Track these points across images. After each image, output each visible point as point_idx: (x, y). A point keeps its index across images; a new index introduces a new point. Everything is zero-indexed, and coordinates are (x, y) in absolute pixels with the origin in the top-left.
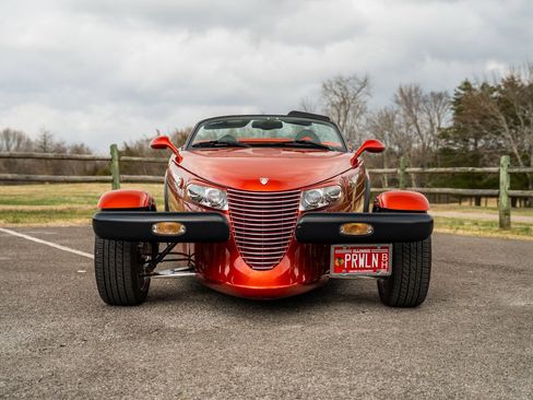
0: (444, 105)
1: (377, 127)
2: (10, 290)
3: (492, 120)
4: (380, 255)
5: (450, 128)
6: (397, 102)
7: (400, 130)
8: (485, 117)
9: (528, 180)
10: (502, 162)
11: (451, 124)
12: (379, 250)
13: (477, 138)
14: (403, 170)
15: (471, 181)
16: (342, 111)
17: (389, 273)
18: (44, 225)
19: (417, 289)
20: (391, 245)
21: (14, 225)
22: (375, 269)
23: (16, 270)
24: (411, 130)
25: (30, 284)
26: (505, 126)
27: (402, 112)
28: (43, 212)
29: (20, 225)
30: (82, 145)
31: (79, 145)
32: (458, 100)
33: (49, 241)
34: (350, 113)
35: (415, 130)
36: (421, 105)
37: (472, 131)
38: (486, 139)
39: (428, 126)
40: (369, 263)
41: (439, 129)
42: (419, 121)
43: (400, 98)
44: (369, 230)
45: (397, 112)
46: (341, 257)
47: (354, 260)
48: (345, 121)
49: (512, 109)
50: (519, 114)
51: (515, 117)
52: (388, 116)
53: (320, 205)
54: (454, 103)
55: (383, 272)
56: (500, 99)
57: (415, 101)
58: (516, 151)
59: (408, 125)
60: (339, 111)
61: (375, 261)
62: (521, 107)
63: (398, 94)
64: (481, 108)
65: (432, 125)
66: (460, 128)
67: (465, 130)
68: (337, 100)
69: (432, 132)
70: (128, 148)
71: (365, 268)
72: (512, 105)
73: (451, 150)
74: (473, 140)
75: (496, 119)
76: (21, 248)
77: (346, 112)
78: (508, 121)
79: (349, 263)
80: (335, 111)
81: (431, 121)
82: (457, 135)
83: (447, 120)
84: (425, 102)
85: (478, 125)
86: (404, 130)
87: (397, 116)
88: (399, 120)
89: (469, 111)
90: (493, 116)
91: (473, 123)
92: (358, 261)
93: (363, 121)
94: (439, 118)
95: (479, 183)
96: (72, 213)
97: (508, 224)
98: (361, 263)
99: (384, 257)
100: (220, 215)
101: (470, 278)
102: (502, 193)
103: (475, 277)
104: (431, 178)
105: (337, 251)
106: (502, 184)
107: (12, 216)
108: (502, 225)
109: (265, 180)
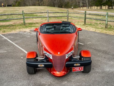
4: (81, 68)
21: (4, 33)
22: (80, 70)
23: (9, 58)
28: (9, 26)
40: (79, 69)
44: (79, 65)
53: (70, 56)
55: (82, 70)
61: (80, 69)
76: (8, 46)
79: (76, 70)
92: (77, 69)
95: (101, 3)
96: (15, 25)
97: (107, 27)
98: (78, 69)
99: (82, 68)
100: (51, 63)
101: (98, 57)
102: (106, 20)
103: (99, 57)
104: (91, 2)
105: (73, 68)
106: (106, 18)
107: (3, 28)
108: (106, 27)
109: (59, 53)
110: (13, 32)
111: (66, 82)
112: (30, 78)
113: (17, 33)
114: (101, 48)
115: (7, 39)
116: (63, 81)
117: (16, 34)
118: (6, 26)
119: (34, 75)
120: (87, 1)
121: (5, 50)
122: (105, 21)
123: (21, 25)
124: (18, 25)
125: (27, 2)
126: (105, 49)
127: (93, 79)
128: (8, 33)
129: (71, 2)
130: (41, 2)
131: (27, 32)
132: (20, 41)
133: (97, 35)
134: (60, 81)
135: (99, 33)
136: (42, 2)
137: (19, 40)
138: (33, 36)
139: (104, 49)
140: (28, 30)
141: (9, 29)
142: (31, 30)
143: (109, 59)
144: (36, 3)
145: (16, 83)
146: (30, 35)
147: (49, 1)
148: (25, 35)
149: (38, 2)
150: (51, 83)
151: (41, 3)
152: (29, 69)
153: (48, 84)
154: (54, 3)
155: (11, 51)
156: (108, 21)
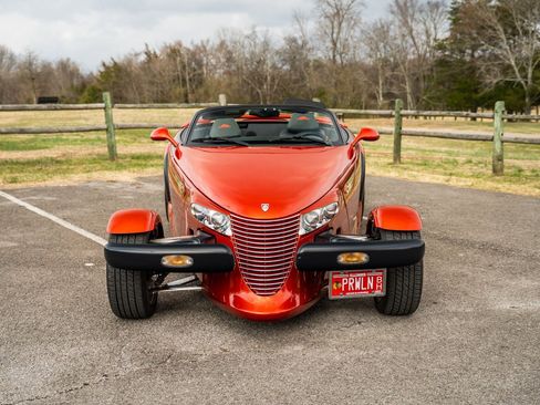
0: (441, 15)
1: (371, 38)
2: (25, 298)
3: (490, 31)
4: (375, 277)
5: (447, 39)
6: (393, 12)
7: (396, 42)
8: (483, 28)
9: (524, 92)
10: (496, 108)
11: (448, 34)
12: (374, 274)
13: (474, 49)
14: (398, 112)
15: (467, 94)
16: (336, 23)
17: (383, 294)
18: (42, 184)
19: (409, 302)
20: (385, 270)
21: (14, 186)
22: (370, 291)
23: (26, 264)
24: (407, 42)
25: (42, 287)
26: (503, 36)
27: (397, 23)
28: (38, 162)
29: (18, 186)
30: (68, 60)
31: (65, 59)
32: (455, 9)
33: (50, 212)
34: (344, 24)
35: (411, 41)
36: (417, 15)
37: (469, 43)
38: (483, 51)
39: (424, 38)
40: (365, 285)
41: (435, 40)
42: (414, 32)
43: (395, 9)
44: (364, 258)
45: (392, 23)
46: (339, 281)
47: (351, 284)
48: (339, 33)
49: (510, 19)
50: (518, 24)
51: (514, 28)
52: (383, 27)
53: (319, 225)
54: (451, 13)
55: (378, 293)
56: (498, 7)
57: (410, 11)
58: (513, 63)
59: (404, 36)
60: (332, 23)
61: (370, 283)
62: (519, 16)
63: (394, 4)
64: (479, 18)
65: (428, 36)
66: (456, 39)
67: (461, 41)
68: (331, 11)
69: (428, 43)
70: (115, 63)
71: (361, 290)
72: (511, 15)
73: (447, 62)
74: (469, 51)
75: (494, 30)
76: (26, 225)
77: (340, 24)
78: (506, 32)
79: (346, 286)
80: (328, 23)
81: (427, 32)
82: (454, 46)
83: (443, 31)
84: (421, 12)
85: (475, 35)
86: (399, 42)
87: (392, 27)
88: (394, 31)
89: (467, 20)
90: (490, 27)
91: (470, 34)
92: (354, 285)
93: (357, 33)
94: (435, 28)
95: (475, 96)
96: (68, 162)
97: (502, 170)
98: (358, 286)
99: (379, 279)
100: (225, 247)
101: (460, 266)
102: (496, 138)
103: (465, 264)
104: (426, 91)
105: (335, 277)
106: (496, 129)
107: (8, 171)
108: (495, 171)
109: (265, 207)
110: (57, 181)
111: (299, 348)
112: (122, 333)
113: (76, 184)
114: (472, 235)
115: (22, 203)
116: (283, 345)
117: (69, 187)
118: (23, 164)
119: (144, 322)
120: (407, 87)
121: (12, 240)
122: (492, 140)
123: (94, 161)
124: (81, 163)
125: (130, 90)
126: (490, 237)
127: (435, 336)
128: (33, 185)
129: (333, 90)
130: (197, 87)
131: (122, 183)
132: (88, 210)
133: (455, 194)
134: (269, 342)
135: (462, 189)
136: (201, 91)
137: (82, 207)
138: (148, 195)
139: (486, 239)
140: (126, 176)
141: (35, 172)
142: (141, 178)
143: (512, 272)
144: (171, 94)
145: (53, 348)
146: (134, 194)
147: (233, 87)
148: (112, 191)
149: (182, 90)
150: (225, 351)
151: (193, 92)
152: (118, 286)
153: (209, 353)
154: (254, 93)
155: (39, 242)
156: (502, 142)
